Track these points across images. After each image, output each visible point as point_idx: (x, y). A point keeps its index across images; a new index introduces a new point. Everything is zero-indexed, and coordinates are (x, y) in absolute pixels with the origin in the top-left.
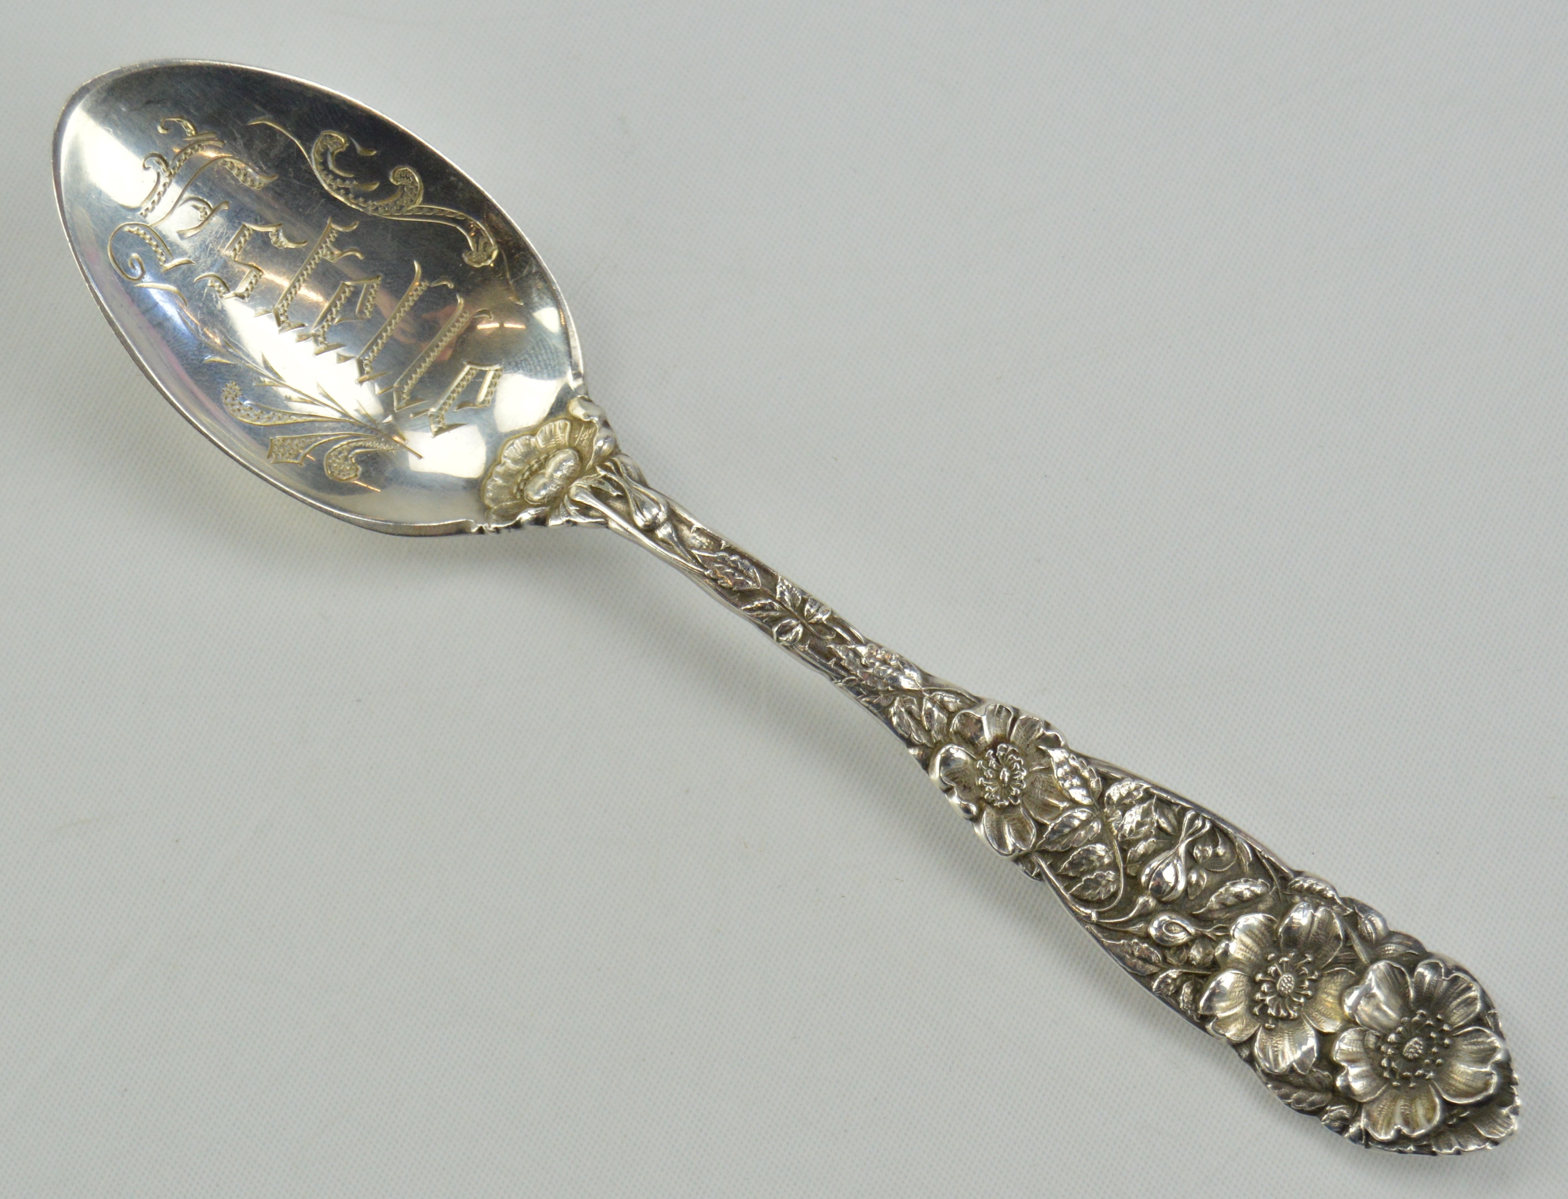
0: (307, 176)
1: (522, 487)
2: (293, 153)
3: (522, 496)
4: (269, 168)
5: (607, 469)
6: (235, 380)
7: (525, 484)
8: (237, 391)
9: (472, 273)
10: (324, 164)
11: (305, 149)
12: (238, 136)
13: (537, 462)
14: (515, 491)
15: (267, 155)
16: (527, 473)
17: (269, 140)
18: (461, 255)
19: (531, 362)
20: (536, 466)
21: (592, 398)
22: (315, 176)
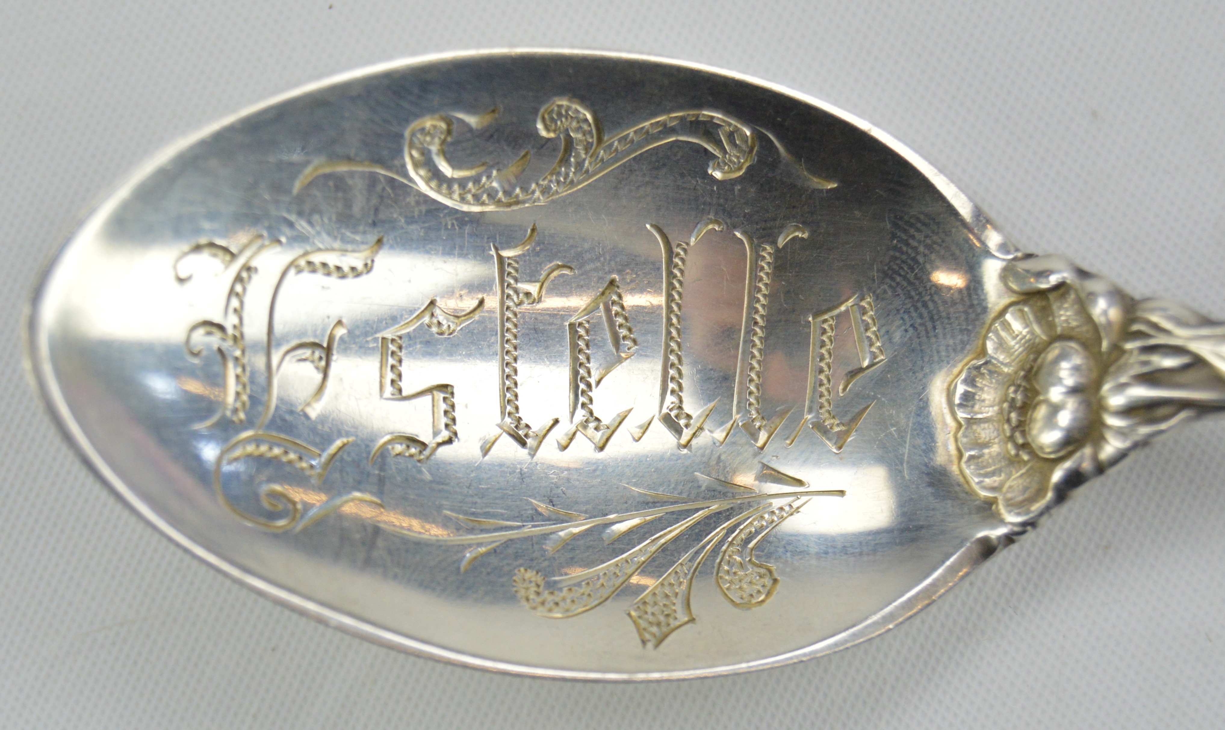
0: (424, 208)
1: (1020, 441)
2: (384, 189)
3: (1033, 453)
4: (364, 233)
5: (1140, 335)
6: (520, 566)
7: (1024, 433)
8: (533, 579)
9: (738, 187)
10: (436, 175)
11: (398, 173)
12: (293, 218)
13: (1015, 392)
14: (1013, 452)
15: (350, 216)
16: (1013, 415)
17: (340, 195)
18: (706, 173)
19: (904, 257)
20: (1019, 397)
21: (1031, 249)
22: (435, 201)
